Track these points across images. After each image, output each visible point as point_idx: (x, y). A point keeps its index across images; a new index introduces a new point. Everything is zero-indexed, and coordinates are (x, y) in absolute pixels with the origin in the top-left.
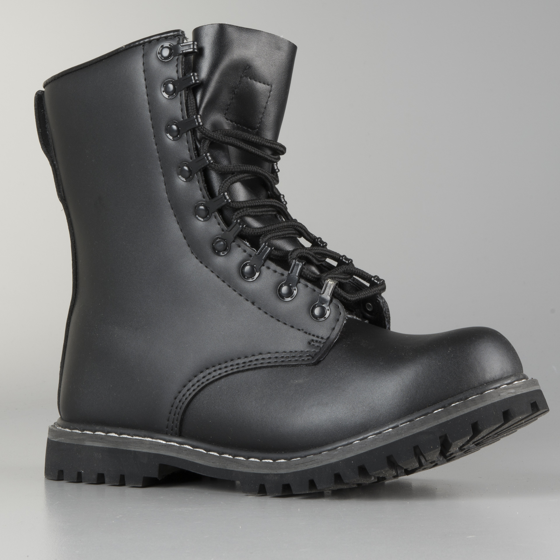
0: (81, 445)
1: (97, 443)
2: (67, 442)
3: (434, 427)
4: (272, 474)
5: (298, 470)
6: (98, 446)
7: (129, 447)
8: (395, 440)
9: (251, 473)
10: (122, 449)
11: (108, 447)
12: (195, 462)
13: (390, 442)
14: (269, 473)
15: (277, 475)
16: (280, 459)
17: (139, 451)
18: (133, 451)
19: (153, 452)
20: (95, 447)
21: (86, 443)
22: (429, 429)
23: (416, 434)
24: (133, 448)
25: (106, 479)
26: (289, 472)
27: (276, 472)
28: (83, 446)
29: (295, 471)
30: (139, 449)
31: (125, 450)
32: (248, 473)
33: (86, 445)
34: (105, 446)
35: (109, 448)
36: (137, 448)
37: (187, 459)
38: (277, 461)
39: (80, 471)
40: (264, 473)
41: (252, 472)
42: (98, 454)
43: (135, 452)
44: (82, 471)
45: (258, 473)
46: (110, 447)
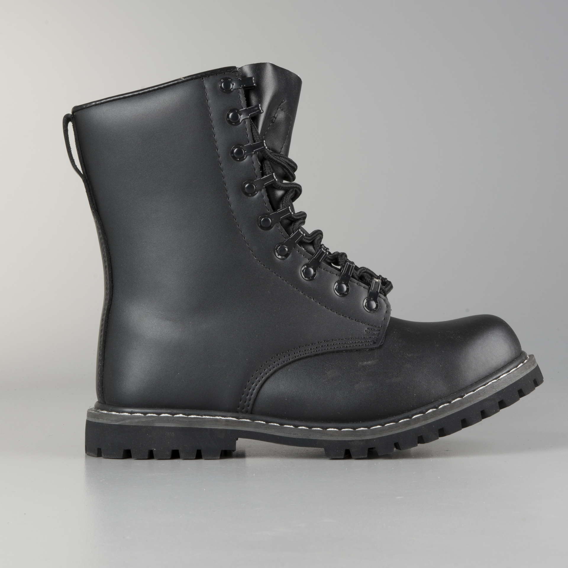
0: (151, 426)
1: (169, 424)
2: (133, 425)
3: (494, 394)
4: (357, 440)
5: (383, 436)
6: (170, 426)
7: (204, 425)
8: (466, 407)
9: (335, 441)
10: (196, 428)
11: (181, 426)
12: (274, 434)
13: (463, 409)
14: (354, 439)
15: (363, 440)
16: (360, 428)
17: (215, 429)
18: (209, 428)
19: (230, 429)
20: (166, 427)
21: (156, 424)
22: (490, 396)
23: (481, 401)
24: (209, 426)
25: (181, 454)
26: (374, 438)
27: (361, 438)
28: (153, 427)
29: (380, 436)
30: (215, 426)
31: (200, 428)
32: (333, 441)
33: (156, 426)
34: (178, 426)
35: (182, 428)
36: (213, 426)
37: (265, 433)
38: (357, 430)
39: (152, 449)
40: (348, 440)
41: (337, 440)
42: (170, 433)
43: (211, 429)
44: (154, 449)
45: (343, 440)
46: (183, 426)
